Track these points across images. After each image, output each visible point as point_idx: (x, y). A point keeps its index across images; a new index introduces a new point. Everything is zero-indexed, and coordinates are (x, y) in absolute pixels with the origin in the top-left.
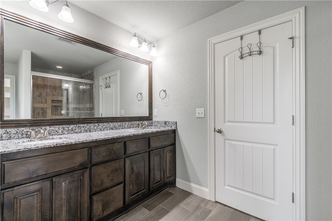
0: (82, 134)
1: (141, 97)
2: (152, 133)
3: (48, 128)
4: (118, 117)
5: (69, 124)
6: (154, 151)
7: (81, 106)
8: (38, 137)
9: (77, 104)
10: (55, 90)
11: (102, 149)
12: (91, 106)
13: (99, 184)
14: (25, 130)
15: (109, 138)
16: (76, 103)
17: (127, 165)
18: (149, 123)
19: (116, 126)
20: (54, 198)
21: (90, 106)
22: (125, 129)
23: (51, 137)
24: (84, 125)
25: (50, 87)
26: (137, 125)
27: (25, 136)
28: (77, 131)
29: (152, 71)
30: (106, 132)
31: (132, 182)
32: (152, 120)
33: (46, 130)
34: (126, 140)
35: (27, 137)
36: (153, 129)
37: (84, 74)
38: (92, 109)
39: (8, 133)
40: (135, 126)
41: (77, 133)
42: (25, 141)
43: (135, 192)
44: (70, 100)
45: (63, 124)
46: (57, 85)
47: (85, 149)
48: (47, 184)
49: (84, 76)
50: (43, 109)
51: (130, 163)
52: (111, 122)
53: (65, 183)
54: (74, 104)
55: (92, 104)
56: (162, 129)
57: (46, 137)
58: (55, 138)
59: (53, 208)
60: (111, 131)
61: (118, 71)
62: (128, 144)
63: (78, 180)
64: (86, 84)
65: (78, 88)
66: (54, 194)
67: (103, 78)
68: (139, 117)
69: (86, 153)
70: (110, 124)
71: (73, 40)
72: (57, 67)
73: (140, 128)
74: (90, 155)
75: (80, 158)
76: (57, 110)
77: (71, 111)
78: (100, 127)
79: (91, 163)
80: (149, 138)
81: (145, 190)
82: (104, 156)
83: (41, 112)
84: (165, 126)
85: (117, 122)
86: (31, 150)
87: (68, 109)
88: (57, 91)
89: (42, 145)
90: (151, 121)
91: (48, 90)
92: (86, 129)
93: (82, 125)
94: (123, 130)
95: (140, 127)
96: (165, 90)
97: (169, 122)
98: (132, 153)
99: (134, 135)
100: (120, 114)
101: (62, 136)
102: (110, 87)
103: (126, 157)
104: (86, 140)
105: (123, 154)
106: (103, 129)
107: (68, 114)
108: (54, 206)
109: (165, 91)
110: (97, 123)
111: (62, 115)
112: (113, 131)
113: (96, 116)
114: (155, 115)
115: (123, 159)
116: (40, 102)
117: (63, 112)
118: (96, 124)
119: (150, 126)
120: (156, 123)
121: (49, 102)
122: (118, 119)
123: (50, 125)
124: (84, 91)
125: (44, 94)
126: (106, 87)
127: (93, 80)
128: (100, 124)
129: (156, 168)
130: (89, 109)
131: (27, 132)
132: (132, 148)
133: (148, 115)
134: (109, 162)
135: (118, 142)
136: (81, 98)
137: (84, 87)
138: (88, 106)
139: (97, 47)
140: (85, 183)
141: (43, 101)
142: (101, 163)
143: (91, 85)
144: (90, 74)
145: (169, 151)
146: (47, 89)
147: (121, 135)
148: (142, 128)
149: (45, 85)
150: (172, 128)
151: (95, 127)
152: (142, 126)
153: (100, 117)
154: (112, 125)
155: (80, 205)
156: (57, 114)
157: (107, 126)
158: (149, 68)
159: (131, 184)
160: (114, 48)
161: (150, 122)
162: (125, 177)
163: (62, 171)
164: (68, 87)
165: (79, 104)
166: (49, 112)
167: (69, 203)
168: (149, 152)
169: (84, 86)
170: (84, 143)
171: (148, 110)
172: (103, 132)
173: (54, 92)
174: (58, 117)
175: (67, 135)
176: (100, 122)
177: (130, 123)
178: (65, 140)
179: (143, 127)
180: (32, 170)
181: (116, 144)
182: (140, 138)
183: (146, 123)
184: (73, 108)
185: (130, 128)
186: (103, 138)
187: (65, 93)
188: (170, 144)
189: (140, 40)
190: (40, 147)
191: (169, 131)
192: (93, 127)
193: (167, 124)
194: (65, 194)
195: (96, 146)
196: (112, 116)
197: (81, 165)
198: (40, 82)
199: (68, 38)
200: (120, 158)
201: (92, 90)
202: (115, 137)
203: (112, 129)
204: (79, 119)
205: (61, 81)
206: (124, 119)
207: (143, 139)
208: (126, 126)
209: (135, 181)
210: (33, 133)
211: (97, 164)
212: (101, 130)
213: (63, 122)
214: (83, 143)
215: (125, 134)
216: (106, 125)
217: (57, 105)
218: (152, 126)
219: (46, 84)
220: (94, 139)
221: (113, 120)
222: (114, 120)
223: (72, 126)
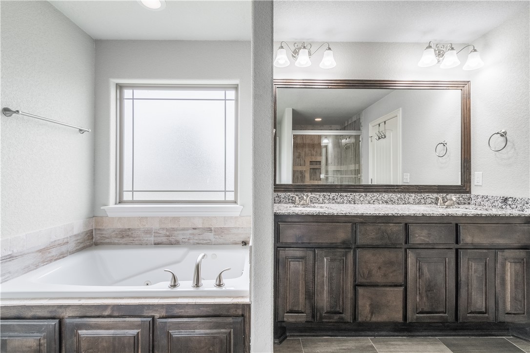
0: (345, 205)
1: (444, 150)
2: (465, 217)
3: (309, 194)
4: (397, 186)
5: (330, 192)
6: (469, 251)
7: (343, 168)
8: (301, 203)
9: (337, 166)
10: (314, 149)
11: (370, 228)
12: (357, 168)
13: (366, 275)
14: (292, 194)
15: (380, 215)
16: (336, 164)
17: (409, 261)
18: (461, 199)
19: (393, 199)
20: (316, 272)
21: (355, 167)
22: (410, 205)
23: (312, 205)
24: (346, 194)
25: (309, 144)
26: (433, 201)
27: (290, 201)
28: (338, 200)
29: (469, 98)
30: (376, 206)
31: (420, 290)
32: (469, 192)
33: (308, 196)
34: (408, 221)
35: (292, 203)
36: (471, 210)
37: (348, 122)
38: (358, 172)
39: (279, 197)
40: (429, 201)
41: (338, 203)
42: (291, 206)
43: (426, 309)
44: (330, 161)
45: (324, 192)
46: (316, 142)
47: (348, 224)
48: (310, 254)
49: (347, 125)
50: (301, 172)
51: (415, 260)
52: (385, 192)
53: (327, 259)
54: (335, 165)
55: (357, 165)
56: (494, 212)
57: (308, 204)
58: (317, 206)
59: (316, 282)
60: (385, 205)
61: (399, 110)
62: (411, 228)
63: (340, 260)
64: (350, 137)
65: (339, 143)
66: (316, 267)
67: (373, 124)
68: (439, 186)
69: (349, 229)
70: (383, 195)
71: (334, 87)
72: (316, 120)
73: (441, 205)
74: (354, 233)
75: (342, 234)
76: (316, 173)
77: (330, 174)
78: (368, 198)
79: (355, 243)
80: (457, 225)
81: (446, 315)
82: (372, 238)
83: (300, 175)
84: (504, 207)
85: (394, 192)
86: (297, 216)
87: (327, 172)
88: (315, 150)
89: (306, 212)
90: (468, 195)
91: (307, 150)
92: (350, 199)
93: (345, 194)
94: (405, 205)
95: (439, 204)
96: (505, 133)
97: (514, 200)
98: (420, 244)
99: (423, 216)
100: (403, 180)
101: (323, 205)
102: (385, 137)
103: (408, 248)
104: (350, 213)
105: (403, 241)
106: (372, 202)
107: (327, 178)
108: (316, 280)
109: (503, 135)
110: (363, 192)
111: (320, 179)
112: (388, 206)
113: (364, 183)
114: (476, 184)
115: (403, 250)
116: (299, 165)
117: (322, 176)
118: (363, 194)
119: (465, 204)
120: (479, 200)
121: (308, 163)
122: (397, 189)
123: (311, 192)
124: (347, 147)
125: (303, 154)
126: (379, 138)
127: (360, 130)
128: (368, 194)
129: (475, 283)
130: (353, 173)
131: (293, 197)
132: (419, 236)
133: (459, 184)
134: (380, 248)
135: (394, 222)
136: (343, 157)
137: (348, 141)
138: (352, 167)
139: (365, 86)
140: (348, 267)
141: (302, 162)
142: (369, 247)
143: (357, 137)
144: (355, 121)
145: (514, 259)
146: (306, 148)
147: (400, 213)
148: (445, 207)
149: (304, 144)
150: (524, 213)
151: (362, 198)
152: (444, 202)
153: (370, 184)
154: (386, 196)
155: (343, 292)
156: (315, 179)
157: (379, 198)
158: (463, 95)
159: (418, 293)
160: (390, 79)
161: (465, 196)
162: (407, 278)
163: (323, 244)
164: (328, 143)
165: (341, 165)
166: (307, 175)
167: (331, 284)
168: (457, 250)
169: (348, 139)
170: (347, 216)
171: (460, 173)
172: (372, 206)
173: (313, 151)
174: (316, 183)
175: (328, 205)
176: (368, 192)
177: (419, 196)
178: (326, 209)
179: (446, 204)
180: (298, 235)
181: (392, 225)
182: (437, 222)
183: (454, 197)
184: (333, 171)
185: (419, 203)
186: (372, 213)
187: (324, 150)
188: (517, 245)
189: (442, 49)
190: (305, 214)
191: (511, 218)
192: (358, 198)
193: (510, 203)
194: (326, 271)
195: (362, 223)
196: (388, 184)
197: (344, 242)
198: (299, 141)
199: (330, 87)
200: (397, 246)
201: (358, 145)
202: (390, 215)
203: (387, 202)
204: (341, 185)
205: (320, 137)
206: (407, 189)
207: (443, 225)
208: (411, 200)
209: (426, 291)
210: (297, 198)
211: (364, 247)
212: (369, 203)
213: (323, 189)
214: (345, 215)
215: (407, 213)
216: (377, 196)
217: (315, 167)
218: (469, 203)
219: (305, 142)
220: (360, 213)
221: (388, 189)
222: (390, 189)
223: (333, 194)
